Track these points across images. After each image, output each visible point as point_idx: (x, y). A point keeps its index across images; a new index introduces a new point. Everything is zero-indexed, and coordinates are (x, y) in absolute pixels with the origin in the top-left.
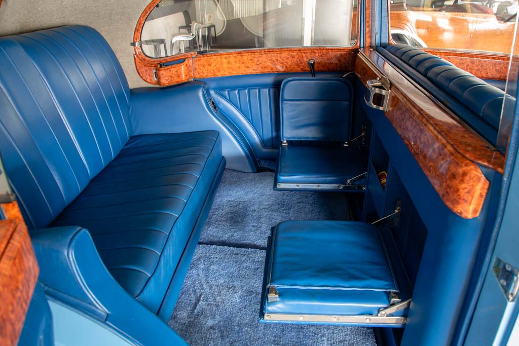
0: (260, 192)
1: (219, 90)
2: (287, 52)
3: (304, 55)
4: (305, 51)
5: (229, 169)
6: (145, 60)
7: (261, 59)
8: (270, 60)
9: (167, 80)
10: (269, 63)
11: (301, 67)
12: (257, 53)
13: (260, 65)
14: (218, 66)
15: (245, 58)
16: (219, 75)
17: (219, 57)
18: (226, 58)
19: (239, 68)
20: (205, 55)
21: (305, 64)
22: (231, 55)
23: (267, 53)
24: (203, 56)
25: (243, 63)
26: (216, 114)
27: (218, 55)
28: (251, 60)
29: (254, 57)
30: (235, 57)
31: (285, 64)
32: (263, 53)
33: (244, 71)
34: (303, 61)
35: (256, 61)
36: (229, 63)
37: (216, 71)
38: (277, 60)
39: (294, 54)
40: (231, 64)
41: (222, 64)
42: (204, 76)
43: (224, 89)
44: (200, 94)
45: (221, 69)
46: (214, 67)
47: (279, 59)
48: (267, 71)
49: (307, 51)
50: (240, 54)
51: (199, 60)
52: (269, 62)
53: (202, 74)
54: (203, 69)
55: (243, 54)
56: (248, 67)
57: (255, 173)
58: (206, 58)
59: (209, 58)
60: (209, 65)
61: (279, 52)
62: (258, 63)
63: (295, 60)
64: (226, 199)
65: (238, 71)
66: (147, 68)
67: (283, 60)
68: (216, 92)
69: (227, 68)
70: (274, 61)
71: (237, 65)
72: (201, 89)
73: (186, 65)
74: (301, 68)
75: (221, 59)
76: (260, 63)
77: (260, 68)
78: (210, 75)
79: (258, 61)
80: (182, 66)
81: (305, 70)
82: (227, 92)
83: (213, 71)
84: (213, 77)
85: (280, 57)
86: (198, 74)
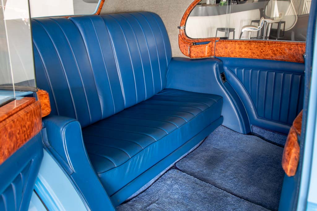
0: (242, 149)
1: (231, 68)
2: (286, 45)
3: (300, 49)
4: (301, 46)
5: (224, 126)
6: (185, 39)
7: (264, 48)
8: (271, 50)
9: (195, 54)
10: (270, 52)
11: (297, 58)
12: (262, 43)
13: (263, 52)
14: (232, 49)
15: (253, 46)
16: (232, 56)
17: (234, 43)
18: (239, 44)
19: (247, 53)
20: (224, 41)
21: (300, 56)
22: (243, 43)
23: (270, 44)
24: (223, 41)
25: (250, 49)
26: (223, 84)
27: (233, 42)
28: (257, 48)
29: (259, 46)
30: (245, 44)
31: (283, 54)
32: (267, 44)
33: (251, 55)
34: (299, 53)
35: (260, 49)
36: (240, 48)
37: (230, 53)
38: (277, 50)
39: (292, 47)
40: (242, 49)
41: (235, 48)
42: (222, 55)
43: (234, 67)
44: (214, 67)
45: (233, 52)
46: (229, 50)
47: (279, 49)
48: (268, 58)
49: (303, 46)
50: (249, 43)
51: (220, 44)
52: (270, 51)
53: (220, 54)
54: (221, 50)
55: (252, 43)
56: (254, 53)
57: (244, 134)
58: (225, 43)
59: (227, 43)
60: (226, 48)
61: (280, 44)
62: (262, 51)
63: (292, 52)
64: (213, 146)
65: (246, 55)
66: (185, 44)
67: (282, 51)
68: (229, 69)
69: (238, 52)
70: (274, 51)
71: (246, 50)
72: (215, 64)
73: (210, 46)
74: (296, 59)
75: (235, 45)
76: (264, 51)
77: (263, 54)
78: (226, 56)
79: (262, 49)
80: (207, 46)
81: (299, 61)
82: (236, 70)
83: (228, 53)
84: (227, 57)
85: (280, 48)
86: (218, 53)
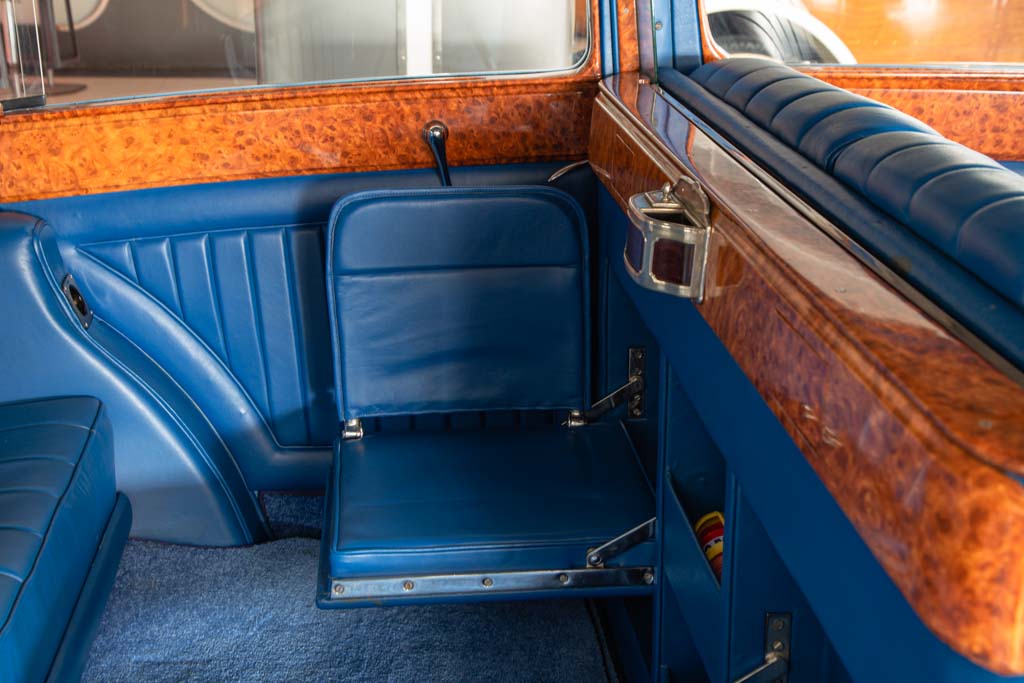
0: (269, 616)
1: (96, 244)
2: (343, 99)
3: (407, 109)
4: (409, 96)
5: (146, 541)
7: (249, 127)
8: (283, 129)
10: (280, 141)
11: (400, 151)
12: (233, 107)
13: (249, 149)
14: (86, 154)
15: (191, 124)
16: (95, 186)
17: (90, 120)
18: (118, 124)
19: (171, 159)
20: (34, 116)
21: (412, 141)
22: (137, 115)
23: (271, 104)
24: (29, 119)
25: (184, 142)
26: (85, 334)
27: (85, 115)
28: (215, 130)
29: (225, 120)
30: (153, 121)
31: (340, 141)
32: (258, 105)
33: (192, 170)
34: (407, 128)
35: (232, 135)
36: (130, 141)
37: (81, 173)
38: (312, 129)
39: (372, 106)
40: (140, 146)
41: (104, 146)
42: (34, 190)
43: (116, 237)
44: (22, 260)
45: (98, 166)
46: (72, 158)
47: (317, 124)
48: (277, 168)
49: (418, 95)
50: (170, 111)
51: (13, 134)
52: (281, 135)
53: (24, 184)
54: (29, 167)
55: (184, 111)
56: (204, 157)
57: (247, 545)
58: (37, 125)
59: (52, 124)
60: (55, 152)
61: (315, 101)
62: (241, 140)
63: (376, 126)
64: (134, 658)
65: (166, 174)
67: (331, 128)
68: (86, 252)
69: (124, 161)
70: (298, 132)
71: (161, 149)
72: (25, 242)
74: (400, 157)
75: (100, 130)
76: (249, 142)
77: (248, 157)
78: (60, 189)
79: (240, 133)
81: (415, 163)
82: (126, 251)
83: (68, 174)
84: (69, 194)
85: (321, 118)
86: (11, 185)
